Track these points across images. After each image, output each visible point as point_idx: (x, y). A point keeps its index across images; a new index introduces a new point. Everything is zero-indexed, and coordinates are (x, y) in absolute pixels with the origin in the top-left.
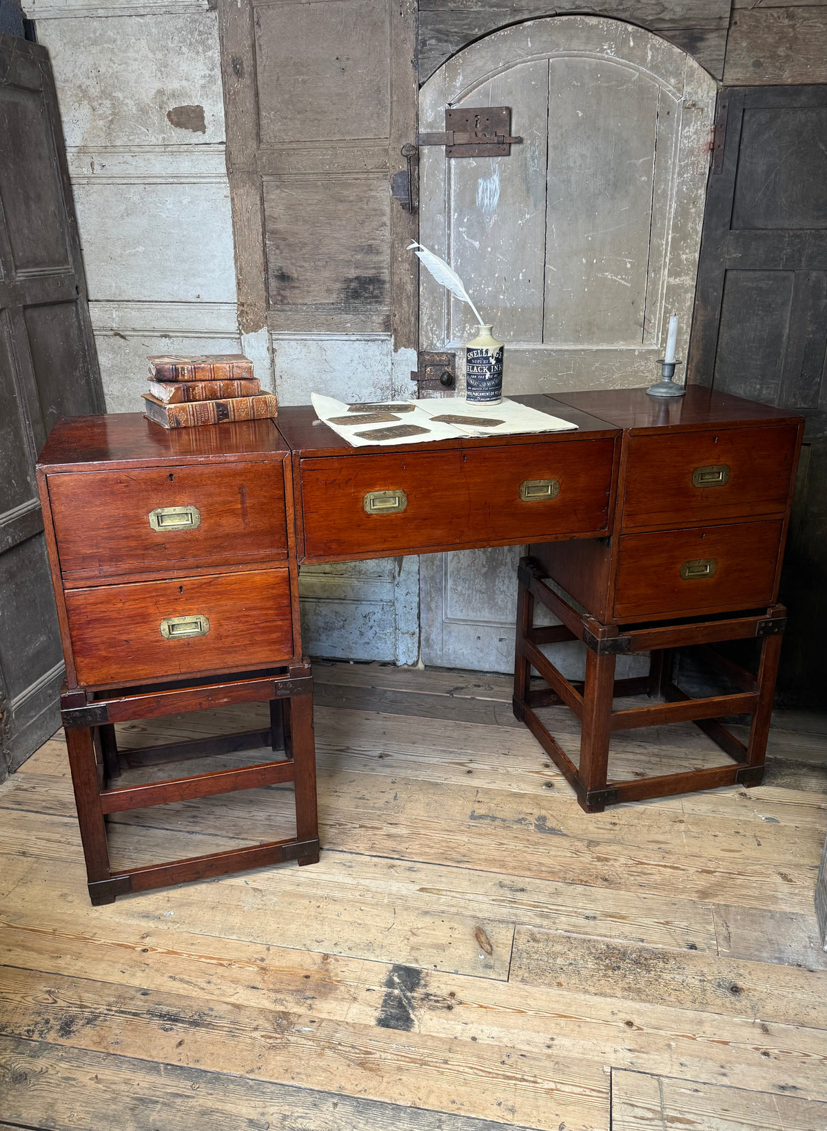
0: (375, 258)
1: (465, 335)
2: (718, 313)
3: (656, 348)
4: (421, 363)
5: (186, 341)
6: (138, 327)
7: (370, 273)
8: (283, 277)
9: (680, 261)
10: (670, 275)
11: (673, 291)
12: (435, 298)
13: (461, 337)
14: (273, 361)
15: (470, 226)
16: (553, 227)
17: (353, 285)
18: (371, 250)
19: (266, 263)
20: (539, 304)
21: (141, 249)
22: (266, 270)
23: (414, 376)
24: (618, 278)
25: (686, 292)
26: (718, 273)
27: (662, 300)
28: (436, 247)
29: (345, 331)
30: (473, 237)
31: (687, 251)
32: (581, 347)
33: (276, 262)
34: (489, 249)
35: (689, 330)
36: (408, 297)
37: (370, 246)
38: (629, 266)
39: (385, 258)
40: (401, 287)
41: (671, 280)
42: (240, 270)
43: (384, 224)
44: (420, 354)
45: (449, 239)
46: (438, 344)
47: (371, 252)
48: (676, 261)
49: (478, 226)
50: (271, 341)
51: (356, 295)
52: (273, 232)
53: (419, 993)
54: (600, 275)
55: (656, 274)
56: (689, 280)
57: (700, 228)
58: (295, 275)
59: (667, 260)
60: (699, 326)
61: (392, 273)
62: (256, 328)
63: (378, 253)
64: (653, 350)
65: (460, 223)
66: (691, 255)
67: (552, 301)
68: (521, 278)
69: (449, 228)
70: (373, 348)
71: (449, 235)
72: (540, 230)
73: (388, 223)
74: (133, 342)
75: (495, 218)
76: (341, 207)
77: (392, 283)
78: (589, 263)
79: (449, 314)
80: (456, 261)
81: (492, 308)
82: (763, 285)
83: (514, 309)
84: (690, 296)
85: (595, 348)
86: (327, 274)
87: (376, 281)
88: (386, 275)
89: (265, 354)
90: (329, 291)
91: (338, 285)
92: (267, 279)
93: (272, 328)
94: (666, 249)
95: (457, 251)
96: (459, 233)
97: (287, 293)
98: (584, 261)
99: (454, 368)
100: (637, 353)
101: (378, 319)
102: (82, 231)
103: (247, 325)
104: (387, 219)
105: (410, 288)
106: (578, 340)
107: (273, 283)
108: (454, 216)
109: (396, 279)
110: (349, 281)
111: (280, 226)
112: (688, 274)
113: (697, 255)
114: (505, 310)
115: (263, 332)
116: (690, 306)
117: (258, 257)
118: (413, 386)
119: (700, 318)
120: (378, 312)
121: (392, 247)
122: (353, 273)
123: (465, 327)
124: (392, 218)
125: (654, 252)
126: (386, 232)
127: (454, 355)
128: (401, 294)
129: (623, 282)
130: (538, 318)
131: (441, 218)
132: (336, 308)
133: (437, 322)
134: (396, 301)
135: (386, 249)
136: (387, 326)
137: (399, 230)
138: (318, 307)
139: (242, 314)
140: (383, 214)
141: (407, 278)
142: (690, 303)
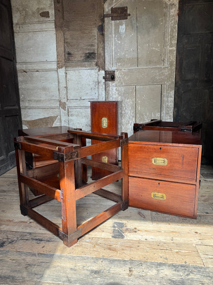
0: (93, 48)
1: (117, 66)
4: (106, 74)
5: (43, 72)
6: (30, 69)
7: (92, 51)
8: (69, 54)
9: (172, 44)
10: (170, 47)
11: (171, 51)
14: (66, 76)
15: (118, 38)
16: (139, 37)
17: (87, 55)
18: (92, 45)
19: (65, 50)
20: (136, 56)
21: (32, 49)
22: (65, 52)
23: (104, 78)
24: (156, 49)
26: (182, 46)
28: (109, 43)
29: (86, 67)
30: (118, 40)
31: (174, 41)
32: (148, 67)
33: (67, 50)
34: (123, 43)
35: (176, 61)
36: (102, 57)
38: (159, 46)
39: (96, 47)
40: (100, 54)
41: (170, 49)
42: (58, 52)
43: (95, 39)
44: (105, 72)
46: (110, 69)
49: (120, 38)
50: (66, 70)
51: (88, 57)
52: (67, 42)
53: (124, 229)
54: (152, 48)
55: (166, 48)
56: (174, 48)
57: (176, 35)
58: (72, 53)
59: (169, 43)
60: (178, 60)
62: (62, 67)
63: (94, 46)
64: (166, 67)
65: (115, 37)
67: (139, 56)
68: (131, 50)
69: (112, 38)
70: (93, 71)
71: (112, 40)
72: (136, 37)
74: (28, 73)
75: (124, 35)
76: (85, 35)
77: (98, 53)
78: (149, 45)
80: (114, 47)
81: (124, 59)
82: (193, 48)
83: (130, 58)
84: (175, 52)
85: (152, 67)
86: (81, 52)
87: (93, 53)
88: (96, 52)
89: (64, 74)
90: (81, 57)
91: (84, 55)
92: (65, 55)
93: (66, 67)
94: (168, 41)
95: (115, 44)
96: (115, 40)
97: (70, 58)
99: (114, 74)
100: (162, 68)
101: (94, 63)
102: (16, 45)
103: (59, 67)
104: (96, 37)
105: (102, 54)
106: (147, 65)
107: (67, 55)
108: (114, 35)
109: (99, 52)
110: (86, 54)
111: (68, 41)
113: (176, 42)
114: (127, 59)
115: (64, 68)
117: (63, 49)
118: (104, 81)
120: (94, 61)
121: (98, 44)
122: (87, 52)
123: (117, 64)
125: (165, 42)
126: (96, 41)
127: (114, 71)
128: (100, 56)
129: (158, 50)
130: (136, 60)
131: (110, 36)
132: (83, 61)
133: (110, 63)
134: (99, 58)
135: (96, 45)
136: (97, 65)
137: (100, 40)
138: (78, 61)
139: (58, 64)
140: (95, 36)
141: (102, 52)
142: (175, 54)
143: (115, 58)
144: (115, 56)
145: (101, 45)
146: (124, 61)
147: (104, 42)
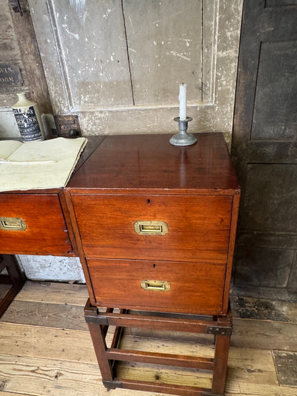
0: (11, 53)
1: (82, 102)
2: (255, 76)
3: (211, 105)
4: (57, 123)
9: (226, 38)
10: (219, 50)
11: (222, 62)
12: (56, 79)
13: (80, 104)
15: (69, 23)
16: (129, 18)
18: (6, 47)
20: (127, 77)
23: (55, 132)
24: (181, 55)
25: (231, 62)
26: (254, 46)
27: (214, 69)
28: (49, 41)
30: (73, 31)
31: (231, 29)
32: (160, 107)
34: (86, 40)
35: (234, 91)
36: (39, 79)
37: (5, 44)
38: (188, 45)
39: (17, 51)
40: (32, 73)
41: (220, 53)
43: (10, 27)
44: (55, 117)
45: (57, 34)
46: (65, 110)
47: (7, 49)
48: (223, 38)
49: (75, 23)
54: (167, 54)
55: (208, 50)
56: (233, 53)
57: (240, 8)
59: (216, 38)
60: (241, 88)
61: (24, 63)
63: (12, 49)
64: (210, 106)
65: (62, 21)
66: (234, 32)
67: (136, 75)
68: (112, 60)
69: (55, 26)
71: (56, 31)
72: (120, 20)
73: (12, 25)
75: (86, 14)
77: (26, 70)
78: (159, 45)
79: (68, 89)
80: (65, 50)
81: (96, 83)
82: (289, 52)
83: (111, 82)
84: (234, 65)
85: (169, 106)
88: (21, 64)
94: (215, 28)
95: (65, 43)
96: (63, 30)
98: (155, 43)
99: (78, 125)
100: (198, 109)
104: (10, 23)
105: (38, 72)
106: (157, 101)
108: (57, 15)
109: (28, 67)
112: (232, 48)
113: (239, 32)
114: (105, 84)
116: (234, 73)
119: (242, 81)
121: (19, 44)
123: (80, 97)
124: (13, 22)
125: (206, 32)
127: (77, 117)
128: (34, 77)
129: (185, 58)
130: (129, 88)
131: (46, 18)
133: (61, 95)
134: (32, 83)
135: (15, 45)
137: (20, 30)
140: (7, 19)
141: (35, 66)
142: (234, 71)
143: (72, 82)
144: (72, 78)
145: (28, 47)
146: (98, 91)
147: (33, 36)
